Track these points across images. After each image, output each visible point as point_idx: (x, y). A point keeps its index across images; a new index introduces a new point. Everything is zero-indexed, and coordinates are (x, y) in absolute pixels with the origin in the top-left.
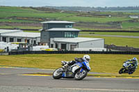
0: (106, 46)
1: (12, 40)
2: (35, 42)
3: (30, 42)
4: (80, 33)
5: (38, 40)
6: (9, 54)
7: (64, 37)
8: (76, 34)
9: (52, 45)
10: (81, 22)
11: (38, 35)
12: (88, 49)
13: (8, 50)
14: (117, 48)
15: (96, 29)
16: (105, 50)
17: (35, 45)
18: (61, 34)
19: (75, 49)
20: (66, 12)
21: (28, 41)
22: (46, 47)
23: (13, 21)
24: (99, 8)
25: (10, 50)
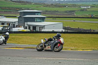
0: (64, 28)
2: (14, 25)
3: (11, 25)
4: (46, 19)
5: (16, 24)
8: (43, 19)
9: (26, 27)
10: (47, 11)
11: (16, 20)
12: (51, 30)
14: (72, 29)
15: (58, 16)
16: (64, 31)
17: (14, 27)
18: (33, 20)
19: (43, 30)
21: (9, 24)
22: (21, 29)
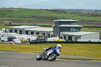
1: (32, 33)
2: (49, 34)
3: (46, 35)
4: (82, 29)
5: (52, 34)
6: (30, 44)
7: (70, 31)
8: (79, 29)
9: (62, 37)
10: (83, 21)
11: (51, 29)
12: (88, 40)
13: (29, 40)
15: (94, 26)
16: (100, 41)
17: (49, 37)
18: (68, 29)
20: (71, 13)
21: (44, 34)
22: (57, 39)
23: (33, 20)
24: (96, 10)
25: (31, 41)
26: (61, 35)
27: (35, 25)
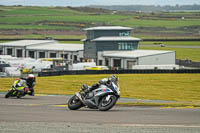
0: (179, 62)
1: (42, 55)
2: (76, 57)
3: (69, 58)
4: (140, 45)
5: (81, 55)
6: (39, 76)
7: (117, 49)
8: (134, 45)
9: (101, 61)
10: (142, 28)
11: (80, 47)
12: (152, 67)
14: (194, 64)
15: (164, 38)
16: (177, 67)
17: (76, 61)
18: (114, 46)
19: (134, 67)
21: (66, 56)
22: (91, 65)
24: (167, 7)
26: (100, 58)
27: (47, 39)
